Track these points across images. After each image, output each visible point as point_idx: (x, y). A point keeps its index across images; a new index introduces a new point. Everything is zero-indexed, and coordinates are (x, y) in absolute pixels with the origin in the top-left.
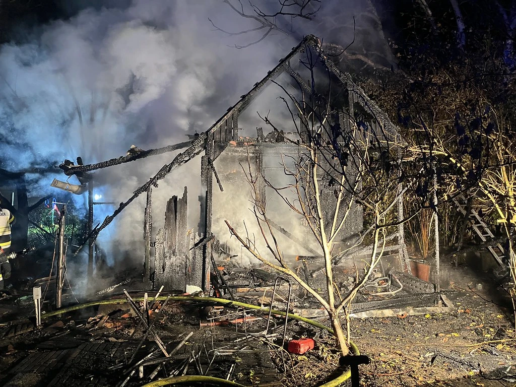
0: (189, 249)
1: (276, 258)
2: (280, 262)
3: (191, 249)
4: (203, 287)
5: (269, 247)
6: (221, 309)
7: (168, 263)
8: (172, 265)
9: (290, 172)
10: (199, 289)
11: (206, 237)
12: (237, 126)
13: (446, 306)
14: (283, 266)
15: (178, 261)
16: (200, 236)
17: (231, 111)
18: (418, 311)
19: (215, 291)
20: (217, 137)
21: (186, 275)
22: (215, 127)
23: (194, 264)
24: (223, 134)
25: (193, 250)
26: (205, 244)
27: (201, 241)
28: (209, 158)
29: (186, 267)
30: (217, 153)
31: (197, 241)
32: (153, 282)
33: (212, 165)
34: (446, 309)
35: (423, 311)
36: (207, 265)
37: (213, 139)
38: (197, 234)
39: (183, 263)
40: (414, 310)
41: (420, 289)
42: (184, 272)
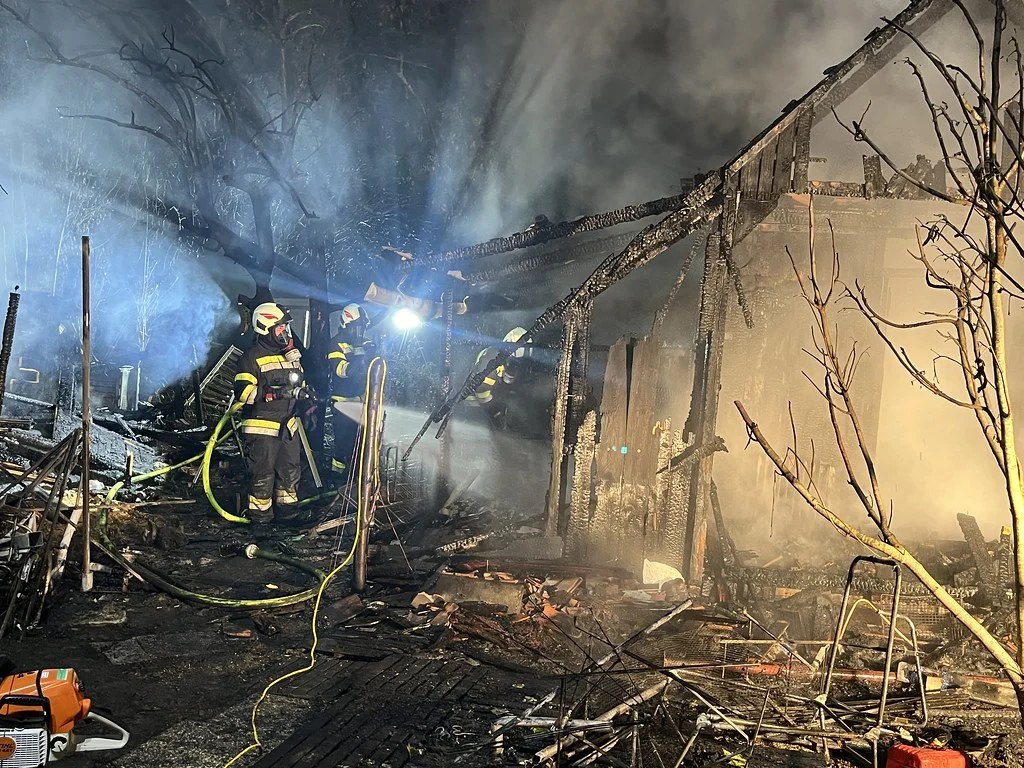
0: (655, 468)
1: (870, 515)
2: (880, 525)
3: (661, 471)
4: (686, 571)
5: (853, 482)
7: (602, 499)
8: (611, 503)
9: (940, 280)
10: (675, 574)
11: (701, 445)
12: (805, 153)
14: (886, 539)
15: (627, 495)
16: (685, 440)
17: (794, 112)
19: (716, 585)
20: (749, 181)
21: (645, 534)
22: (746, 155)
23: (665, 507)
24: (766, 173)
25: (665, 472)
26: (698, 463)
27: (687, 452)
28: (723, 238)
29: (646, 515)
30: (747, 225)
31: (676, 453)
32: (564, 539)
33: (730, 255)
36: (698, 518)
37: (739, 187)
38: (678, 434)
39: (640, 502)
42: (641, 525)
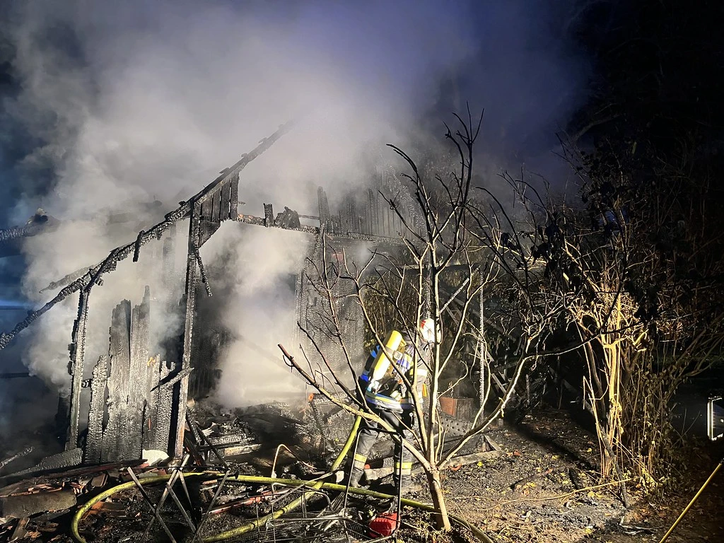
0: (150, 387)
3: (153, 389)
4: (171, 452)
6: (215, 484)
7: (112, 415)
8: (120, 417)
10: (165, 456)
13: (492, 449)
15: (132, 410)
16: (169, 367)
17: (230, 175)
18: (469, 459)
20: (207, 211)
21: (143, 433)
22: (206, 195)
23: (156, 412)
24: (216, 207)
25: (157, 390)
26: (179, 381)
27: (172, 375)
28: (193, 243)
29: (144, 420)
30: (205, 236)
31: (163, 376)
32: (84, 449)
33: (198, 253)
34: (495, 454)
35: (474, 458)
36: (180, 415)
37: (202, 214)
38: (164, 363)
39: (140, 412)
40: (465, 458)
41: (459, 430)
42: (140, 428)
